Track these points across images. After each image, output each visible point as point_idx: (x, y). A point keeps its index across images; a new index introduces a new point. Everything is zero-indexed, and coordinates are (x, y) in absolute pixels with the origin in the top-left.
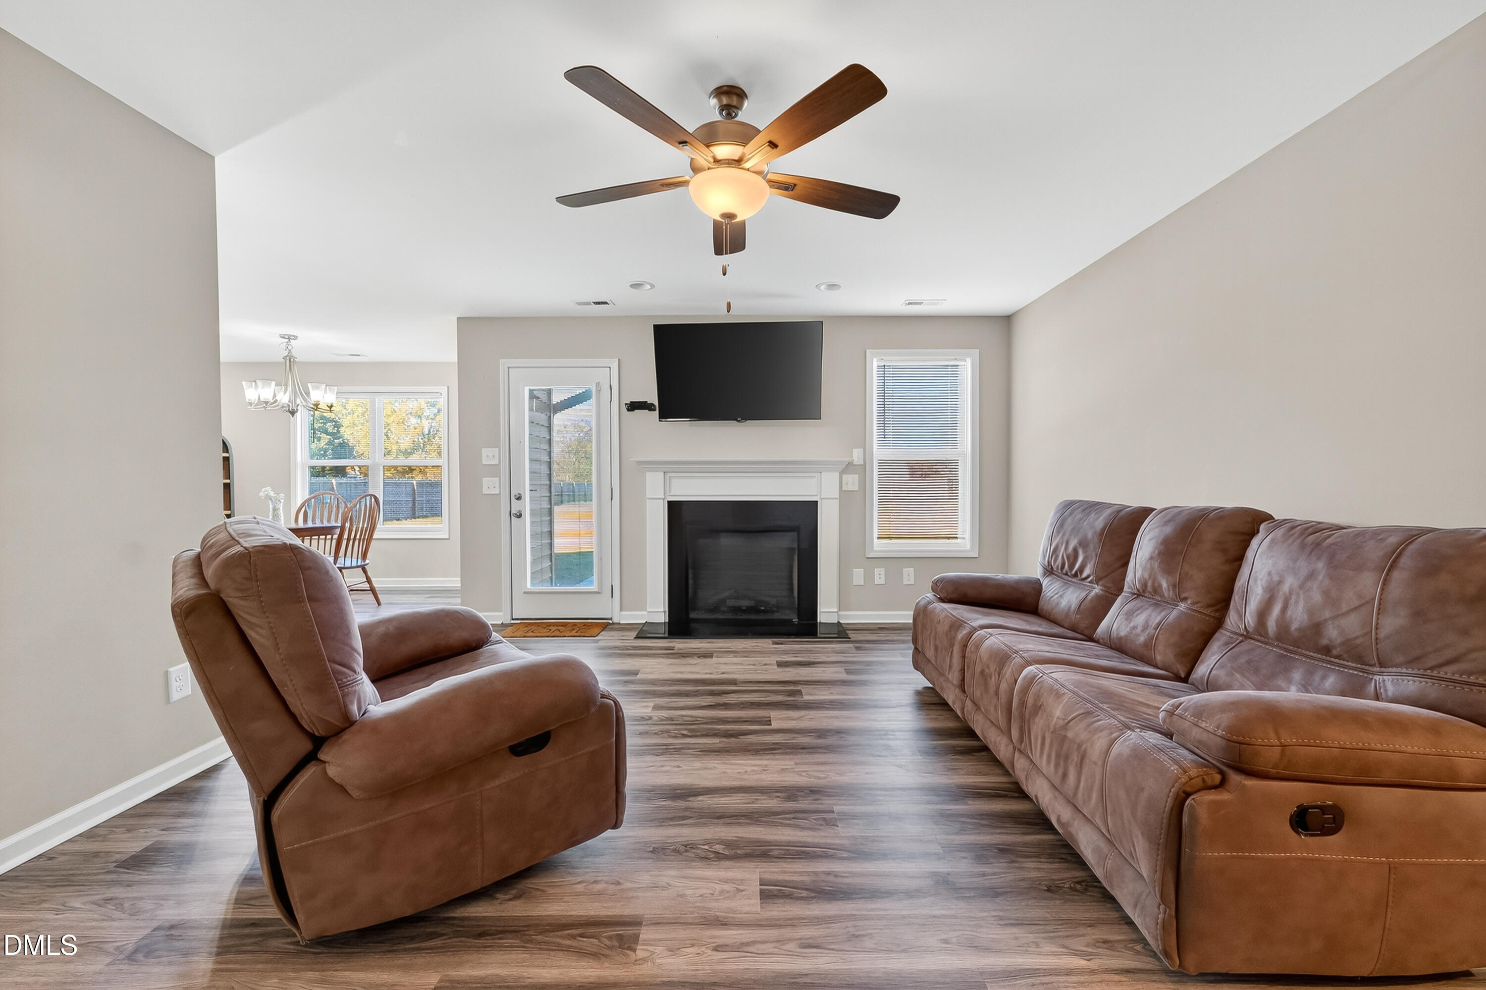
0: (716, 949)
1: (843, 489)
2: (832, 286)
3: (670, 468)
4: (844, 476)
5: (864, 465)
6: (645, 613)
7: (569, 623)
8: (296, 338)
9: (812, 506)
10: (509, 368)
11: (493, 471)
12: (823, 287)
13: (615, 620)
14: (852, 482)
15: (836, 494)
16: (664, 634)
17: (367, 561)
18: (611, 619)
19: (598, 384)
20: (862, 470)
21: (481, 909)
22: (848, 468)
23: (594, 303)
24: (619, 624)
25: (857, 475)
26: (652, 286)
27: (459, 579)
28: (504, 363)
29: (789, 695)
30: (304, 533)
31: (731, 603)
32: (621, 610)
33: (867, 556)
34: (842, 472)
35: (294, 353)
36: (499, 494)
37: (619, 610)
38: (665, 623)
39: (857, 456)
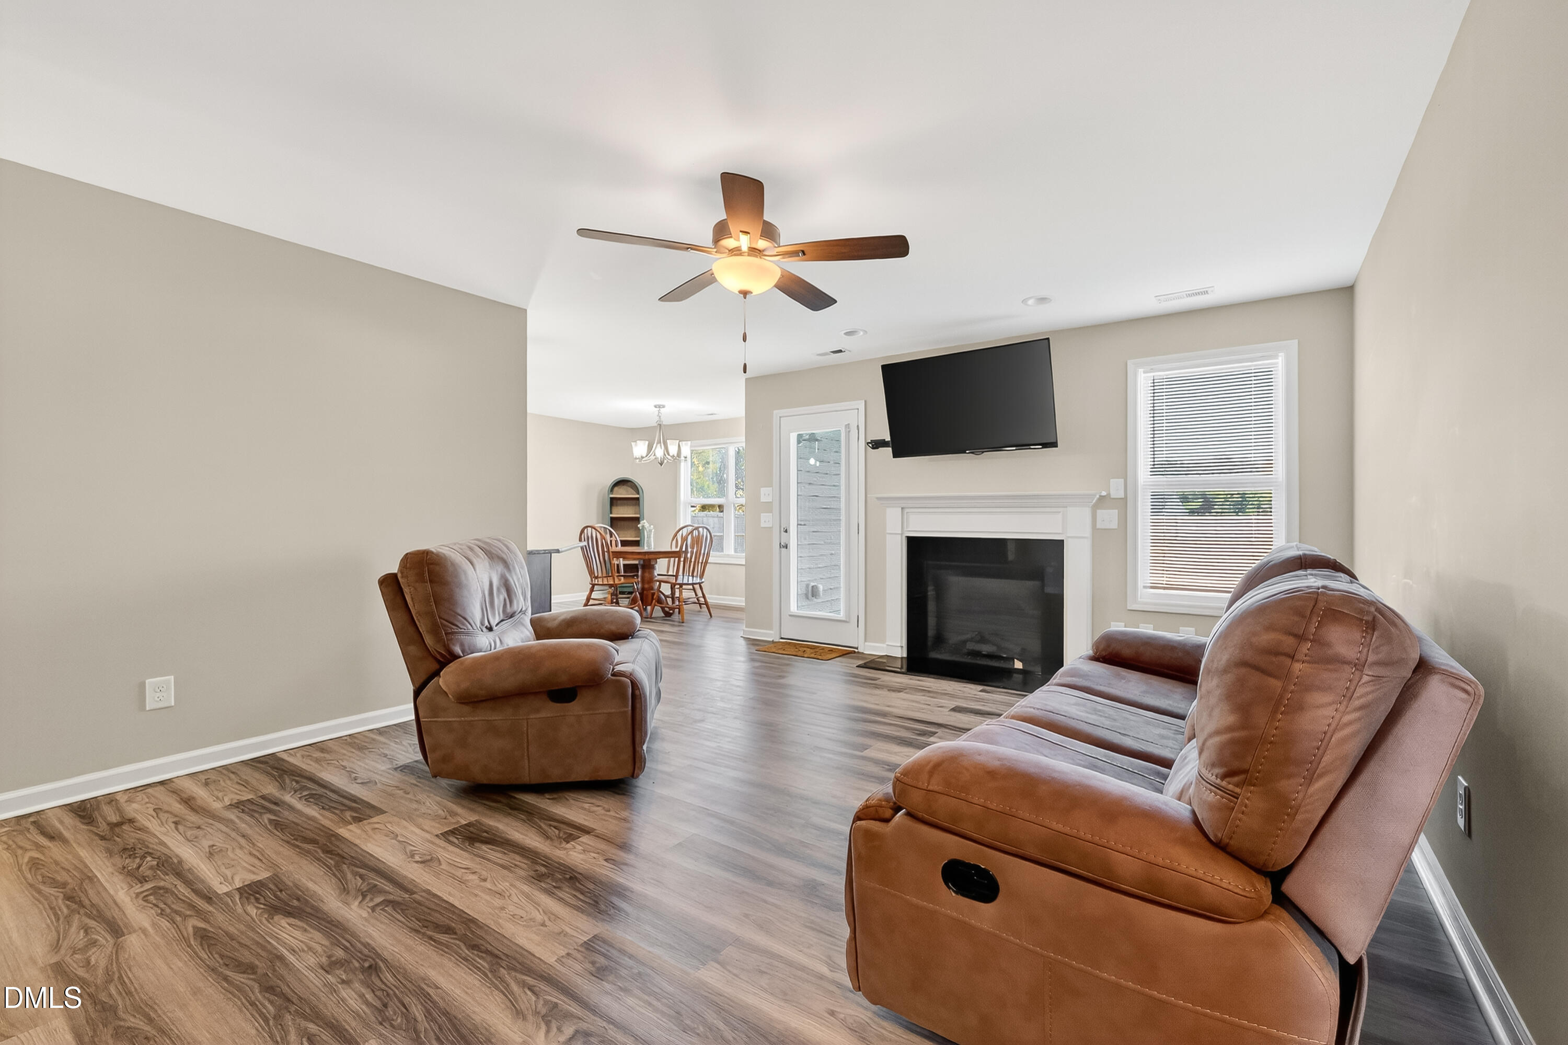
0: (606, 860)
1: (1098, 527)
2: (1042, 300)
3: (906, 505)
4: (1099, 512)
5: (1125, 499)
6: (884, 646)
7: (819, 647)
8: (664, 407)
9: (1057, 546)
10: (780, 417)
11: (768, 507)
12: (1030, 302)
13: (860, 650)
14: (1109, 518)
15: (1087, 532)
16: (902, 668)
17: (703, 580)
18: (857, 648)
19: (848, 426)
20: (1124, 505)
21: (530, 798)
22: (1103, 501)
23: (832, 352)
24: (863, 653)
25: (1117, 511)
26: (865, 332)
27: (744, 599)
28: (777, 413)
29: (919, 735)
30: (670, 555)
31: (971, 646)
32: (865, 641)
33: (1129, 608)
34: (1095, 508)
35: (662, 419)
36: (772, 527)
37: (863, 641)
38: (902, 658)
39: (1116, 489)
